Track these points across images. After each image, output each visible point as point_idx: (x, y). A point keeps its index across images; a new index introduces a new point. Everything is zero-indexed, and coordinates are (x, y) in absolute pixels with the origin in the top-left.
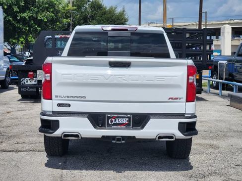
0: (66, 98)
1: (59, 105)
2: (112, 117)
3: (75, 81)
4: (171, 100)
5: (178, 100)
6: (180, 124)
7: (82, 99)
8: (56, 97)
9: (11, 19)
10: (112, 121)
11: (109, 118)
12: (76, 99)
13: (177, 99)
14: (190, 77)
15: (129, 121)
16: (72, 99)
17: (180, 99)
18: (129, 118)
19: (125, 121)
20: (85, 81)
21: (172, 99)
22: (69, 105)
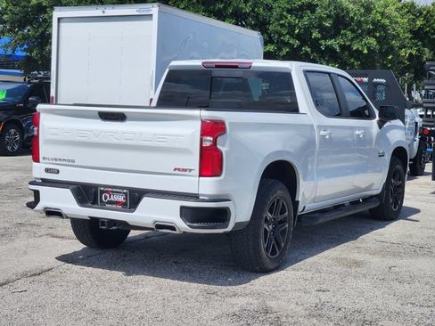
0: (54, 162)
1: (47, 170)
2: (106, 192)
3: (62, 138)
4: (177, 172)
5: (187, 173)
6: (182, 208)
7: (71, 163)
8: (44, 158)
9: (309, 50)
10: (106, 198)
11: (102, 192)
12: (64, 163)
13: (186, 170)
14: (205, 138)
15: (126, 199)
16: (60, 162)
17: (190, 170)
18: (126, 194)
19: (121, 198)
20: (72, 139)
21: (179, 170)
22: (58, 172)
